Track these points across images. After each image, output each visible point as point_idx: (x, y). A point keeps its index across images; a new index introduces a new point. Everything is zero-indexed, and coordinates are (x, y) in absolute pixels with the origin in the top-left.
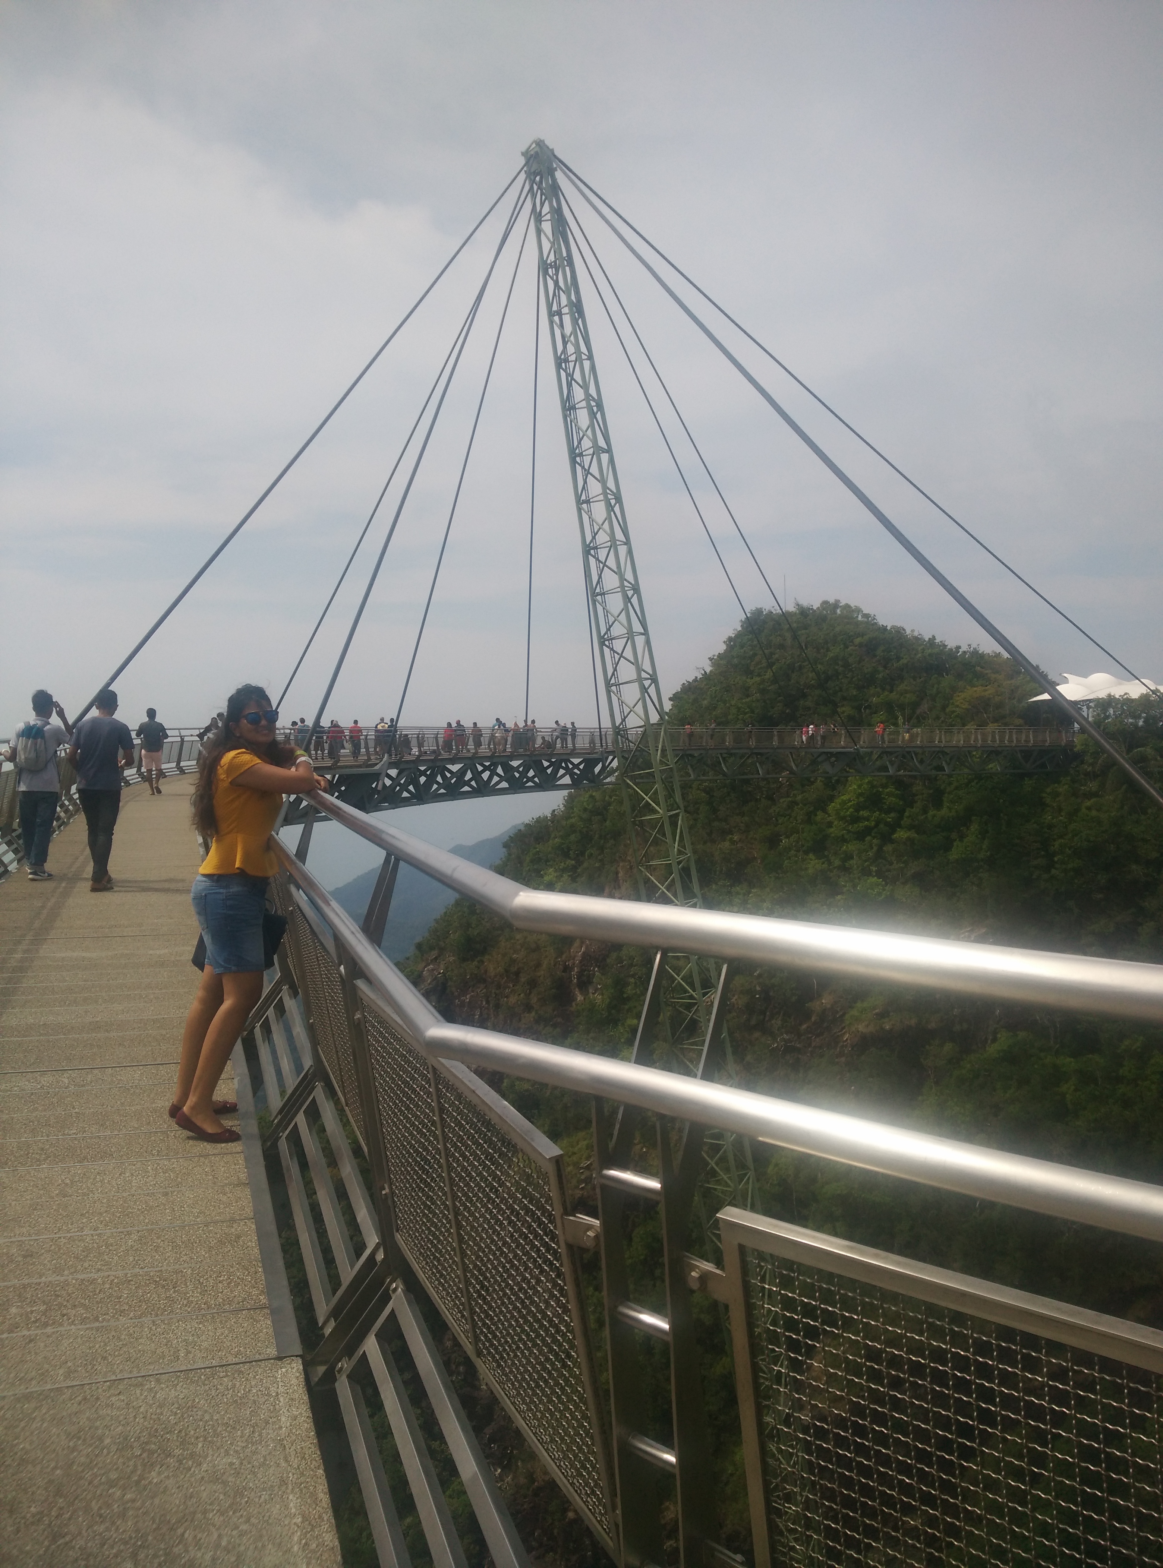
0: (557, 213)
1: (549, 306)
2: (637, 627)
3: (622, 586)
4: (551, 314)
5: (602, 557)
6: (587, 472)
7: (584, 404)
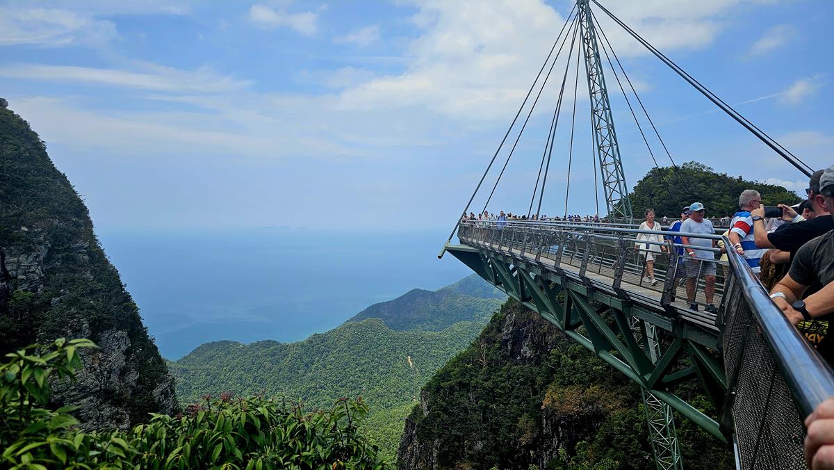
0: (589, 20)
1: (585, 55)
2: (621, 178)
3: (615, 162)
4: (586, 57)
5: (606, 150)
6: (600, 118)
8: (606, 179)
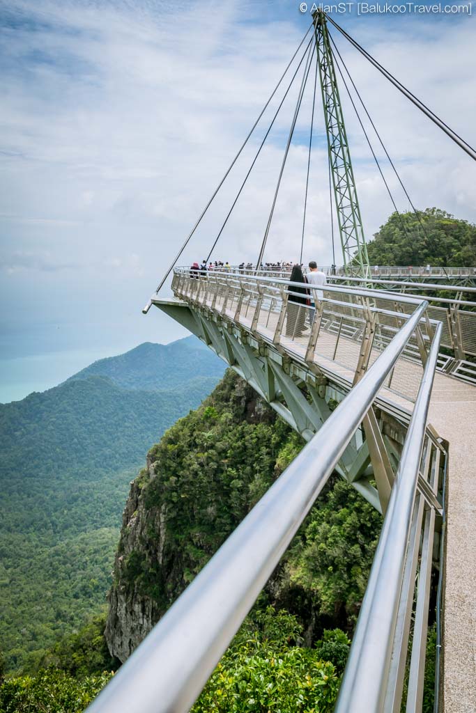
0: (327, 43)
1: (322, 83)
3: (351, 205)
4: (322, 87)
6: (337, 155)
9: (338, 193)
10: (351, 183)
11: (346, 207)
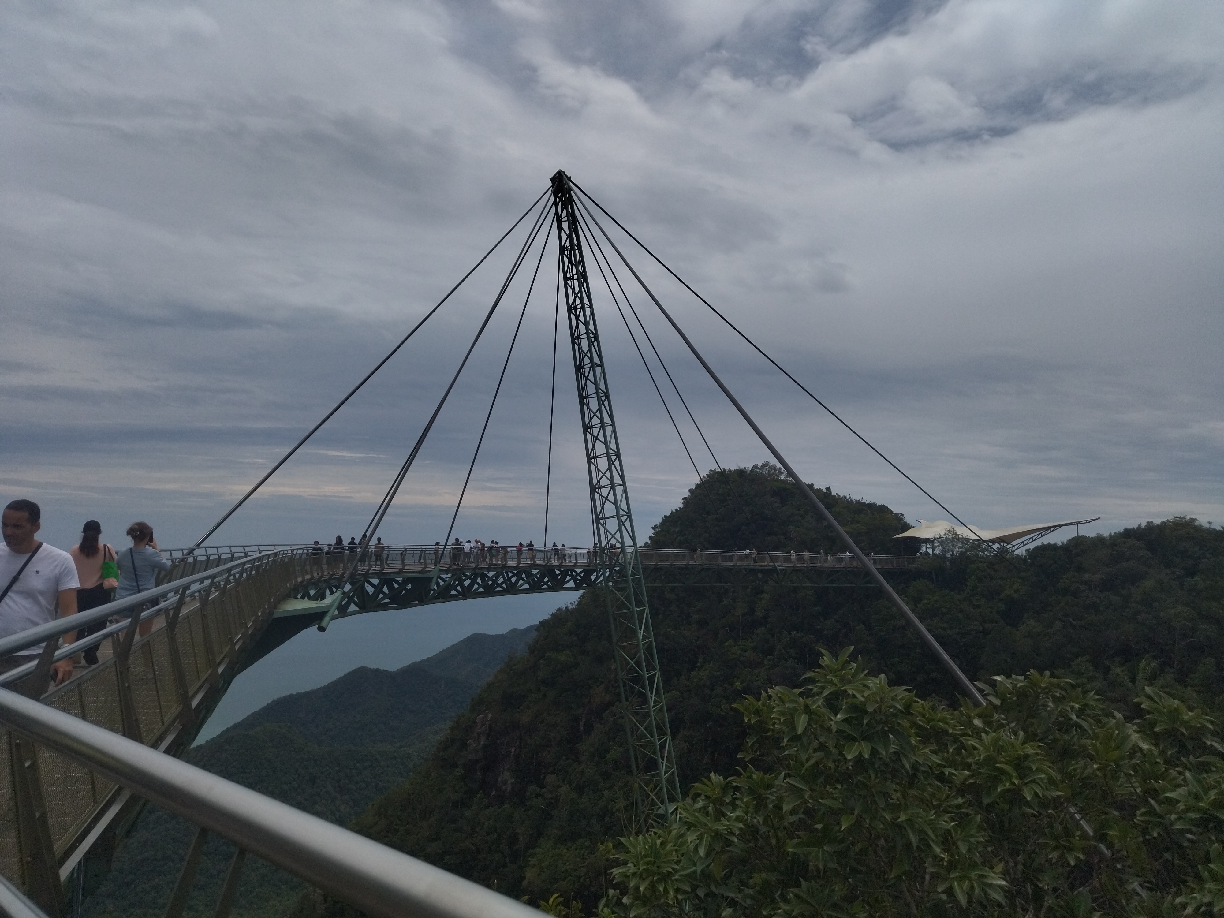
0: (572, 216)
1: (565, 274)
2: (617, 480)
3: (607, 453)
4: (566, 280)
5: (595, 433)
6: (586, 379)
7: (585, 336)
8: (595, 482)
9: (588, 435)
10: (607, 419)
11: (601, 456)
